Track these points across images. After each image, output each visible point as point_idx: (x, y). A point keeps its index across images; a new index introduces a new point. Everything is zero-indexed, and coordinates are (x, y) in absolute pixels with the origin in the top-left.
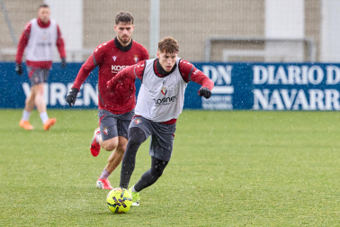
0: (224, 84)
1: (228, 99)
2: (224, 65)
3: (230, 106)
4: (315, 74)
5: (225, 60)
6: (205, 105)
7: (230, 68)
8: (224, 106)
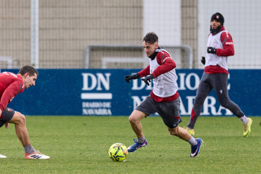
0: (104, 91)
1: (108, 105)
2: (104, 72)
3: (110, 112)
4: (193, 79)
5: (104, 67)
6: (85, 111)
7: (108, 75)
8: (104, 112)
